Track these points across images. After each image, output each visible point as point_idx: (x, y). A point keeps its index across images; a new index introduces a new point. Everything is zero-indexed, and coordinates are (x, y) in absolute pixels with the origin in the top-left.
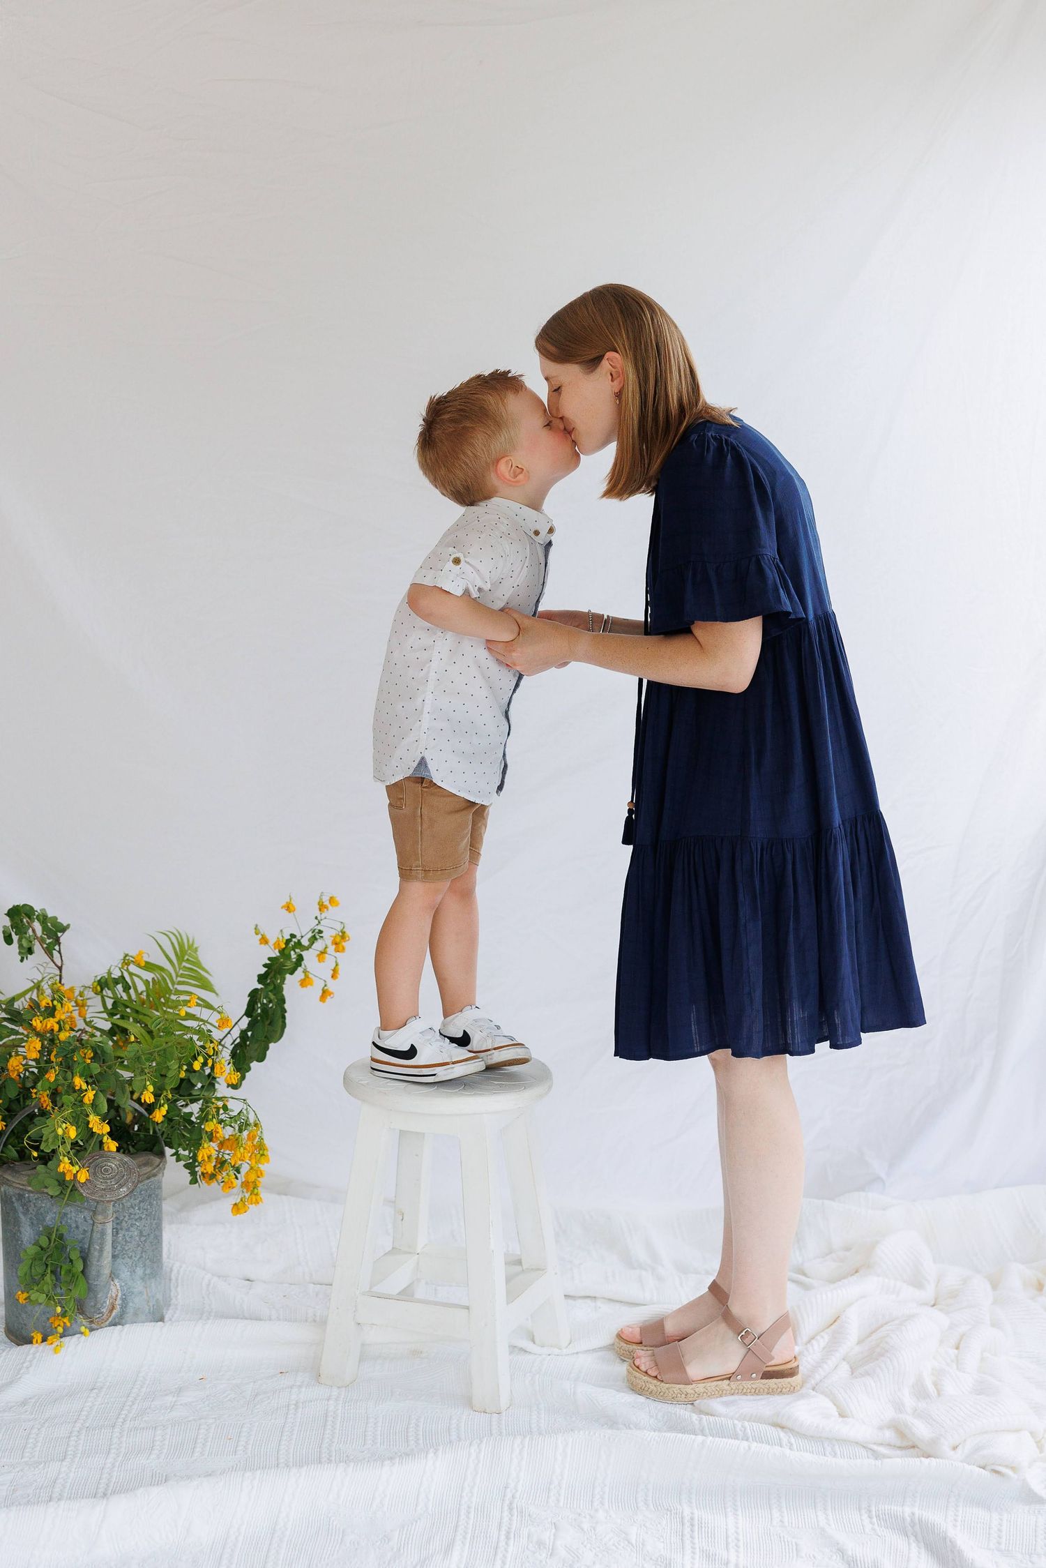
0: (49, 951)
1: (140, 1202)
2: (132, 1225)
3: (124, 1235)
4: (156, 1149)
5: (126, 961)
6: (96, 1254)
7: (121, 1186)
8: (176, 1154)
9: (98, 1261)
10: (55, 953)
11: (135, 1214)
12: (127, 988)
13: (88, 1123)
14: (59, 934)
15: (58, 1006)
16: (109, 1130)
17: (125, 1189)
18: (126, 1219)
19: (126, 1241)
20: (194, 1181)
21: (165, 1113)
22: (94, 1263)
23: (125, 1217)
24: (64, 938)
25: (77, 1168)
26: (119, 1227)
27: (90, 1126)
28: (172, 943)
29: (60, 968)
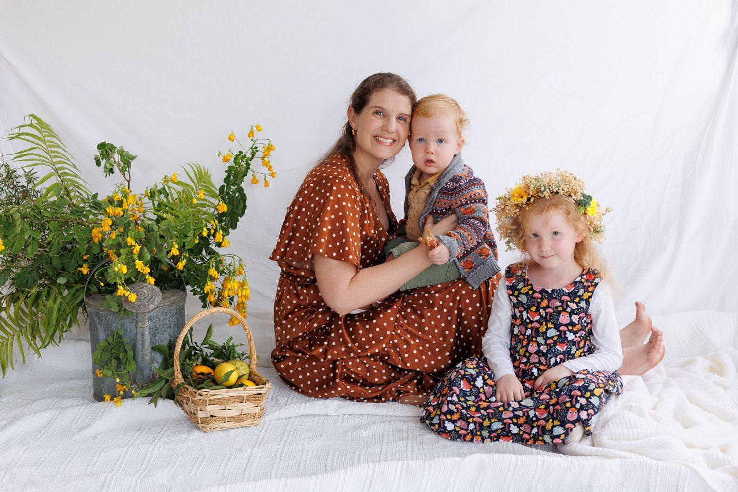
0: (123, 171)
1: (170, 317)
2: (165, 331)
3: (160, 337)
4: (181, 287)
5: (166, 180)
6: (140, 347)
7: (150, 303)
8: (194, 290)
9: (142, 351)
10: (127, 173)
11: (167, 324)
12: (167, 195)
13: (135, 265)
14: (131, 161)
15: (125, 200)
16: (149, 271)
17: (152, 305)
18: (161, 327)
19: (162, 340)
20: (204, 306)
21: (184, 264)
22: (140, 352)
23: (160, 326)
24: (133, 163)
25: (129, 293)
26: (157, 332)
27: (137, 267)
28: (194, 171)
29: (129, 181)
